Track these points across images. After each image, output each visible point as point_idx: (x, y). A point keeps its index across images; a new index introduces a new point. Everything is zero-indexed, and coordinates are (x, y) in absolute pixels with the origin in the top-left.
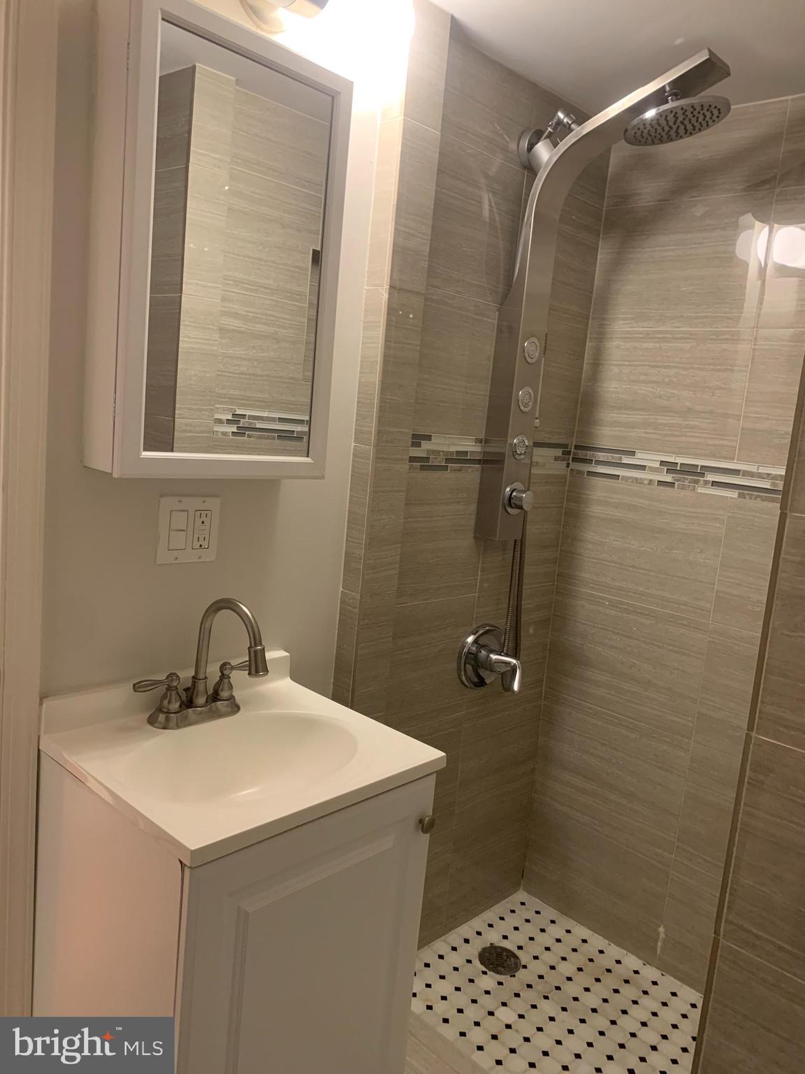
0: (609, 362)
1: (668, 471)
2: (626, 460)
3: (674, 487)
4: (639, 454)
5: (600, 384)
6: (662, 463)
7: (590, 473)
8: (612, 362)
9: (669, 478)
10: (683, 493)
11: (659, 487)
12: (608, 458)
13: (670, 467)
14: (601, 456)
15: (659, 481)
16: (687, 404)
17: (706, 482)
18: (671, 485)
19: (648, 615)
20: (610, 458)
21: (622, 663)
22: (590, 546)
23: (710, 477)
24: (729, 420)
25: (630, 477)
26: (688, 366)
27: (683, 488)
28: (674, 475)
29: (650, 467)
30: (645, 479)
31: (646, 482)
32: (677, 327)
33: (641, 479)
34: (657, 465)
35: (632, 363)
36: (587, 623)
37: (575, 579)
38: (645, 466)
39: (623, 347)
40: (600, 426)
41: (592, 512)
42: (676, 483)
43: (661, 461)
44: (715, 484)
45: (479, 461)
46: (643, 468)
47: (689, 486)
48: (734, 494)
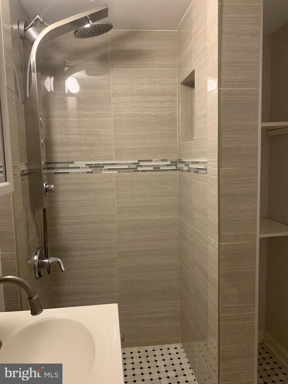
0: (54, 127)
1: (90, 167)
2: (70, 166)
3: (93, 173)
4: (75, 163)
5: (51, 136)
6: (86, 165)
7: (55, 173)
8: (56, 127)
9: (90, 170)
10: (97, 175)
11: (87, 174)
12: (62, 166)
13: (90, 166)
14: (59, 165)
15: (86, 172)
17: (105, 169)
18: (92, 172)
20: (63, 166)
23: (106, 167)
24: (109, 146)
25: (74, 172)
26: (90, 127)
27: (97, 173)
28: (92, 169)
29: (82, 167)
30: (81, 172)
31: (81, 173)
32: (82, 112)
33: (79, 172)
34: (85, 166)
35: (65, 127)
38: (80, 167)
39: (59, 121)
40: (55, 153)
42: (94, 171)
43: (86, 164)
44: (108, 169)
46: (79, 168)
47: (99, 172)
48: (116, 172)
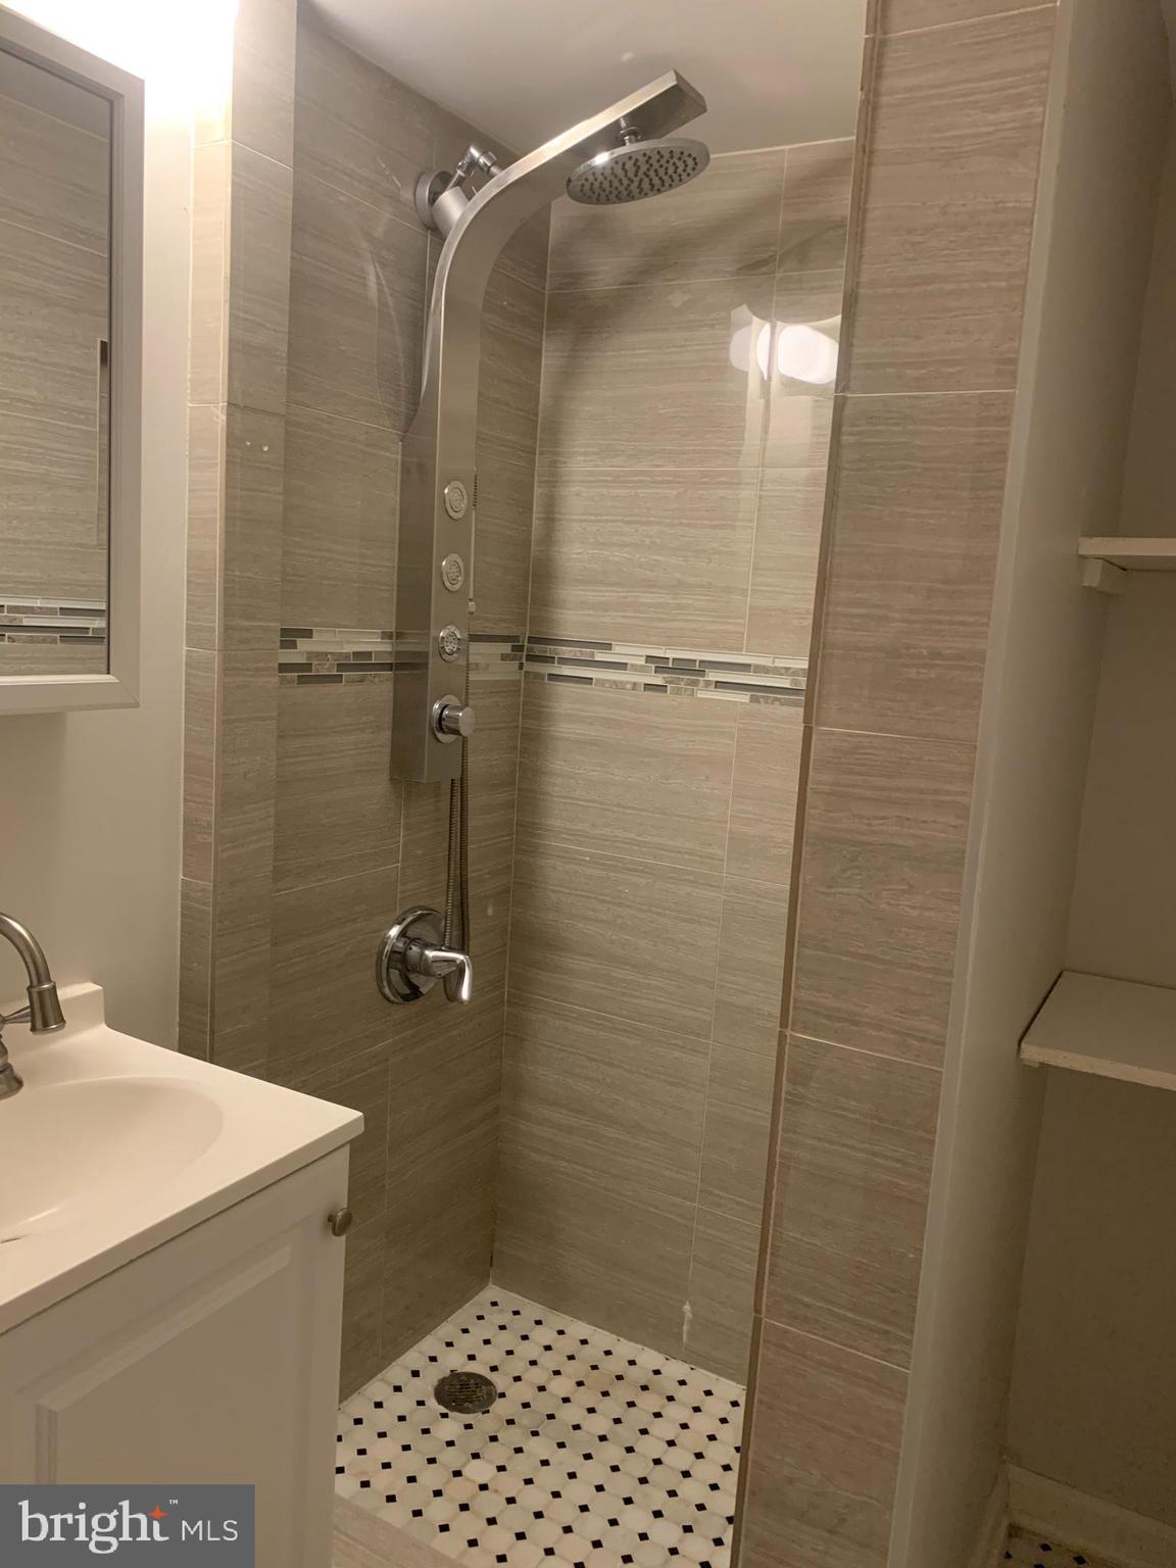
0: (567, 517)
1: (658, 670)
2: (600, 656)
3: (666, 691)
4: (617, 648)
5: (556, 549)
6: (649, 658)
7: (553, 677)
8: (572, 517)
9: (658, 680)
10: (679, 699)
11: (646, 693)
12: (575, 655)
13: (659, 664)
14: (567, 652)
15: (645, 684)
16: (678, 575)
17: (708, 683)
18: (662, 688)
19: (641, 871)
20: (579, 654)
21: (612, 942)
22: (559, 781)
23: (713, 676)
24: (733, 596)
25: (608, 680)
26: (676, 521)
27: (678, 692)
28: (666, 675)
29: (632, 665)
30: (627, 683)
31: (629, 686)
32: (657, 466)
33: (622, 682)
34: (641, 662)
35: (599, 518)
36: (563, 889)
37: (540, 829)
38: (626, 664)
39: (584, 495)
40: (562, 608)
41: (561, 732)
42: (669, 686)
43: (648, 656)
44: (719, 685)
45: (389, 667)
46: (622, 666)
47: (686, 690)
48: (743, 698)
